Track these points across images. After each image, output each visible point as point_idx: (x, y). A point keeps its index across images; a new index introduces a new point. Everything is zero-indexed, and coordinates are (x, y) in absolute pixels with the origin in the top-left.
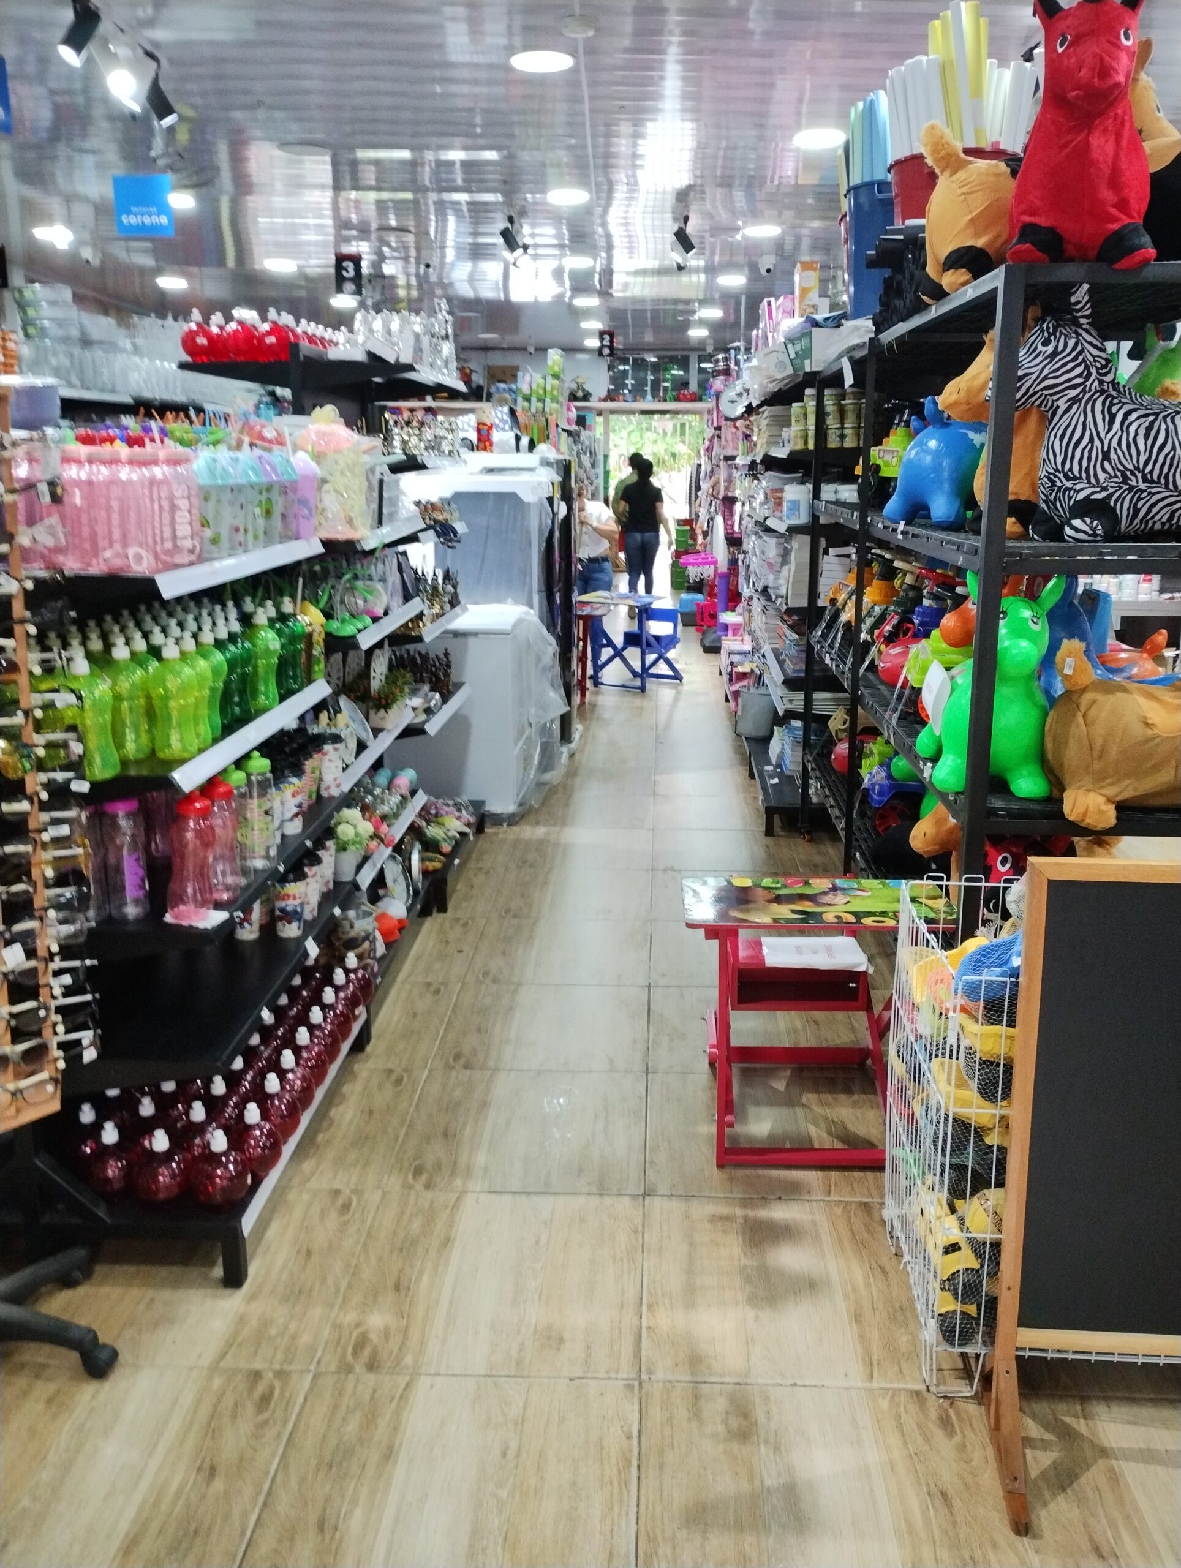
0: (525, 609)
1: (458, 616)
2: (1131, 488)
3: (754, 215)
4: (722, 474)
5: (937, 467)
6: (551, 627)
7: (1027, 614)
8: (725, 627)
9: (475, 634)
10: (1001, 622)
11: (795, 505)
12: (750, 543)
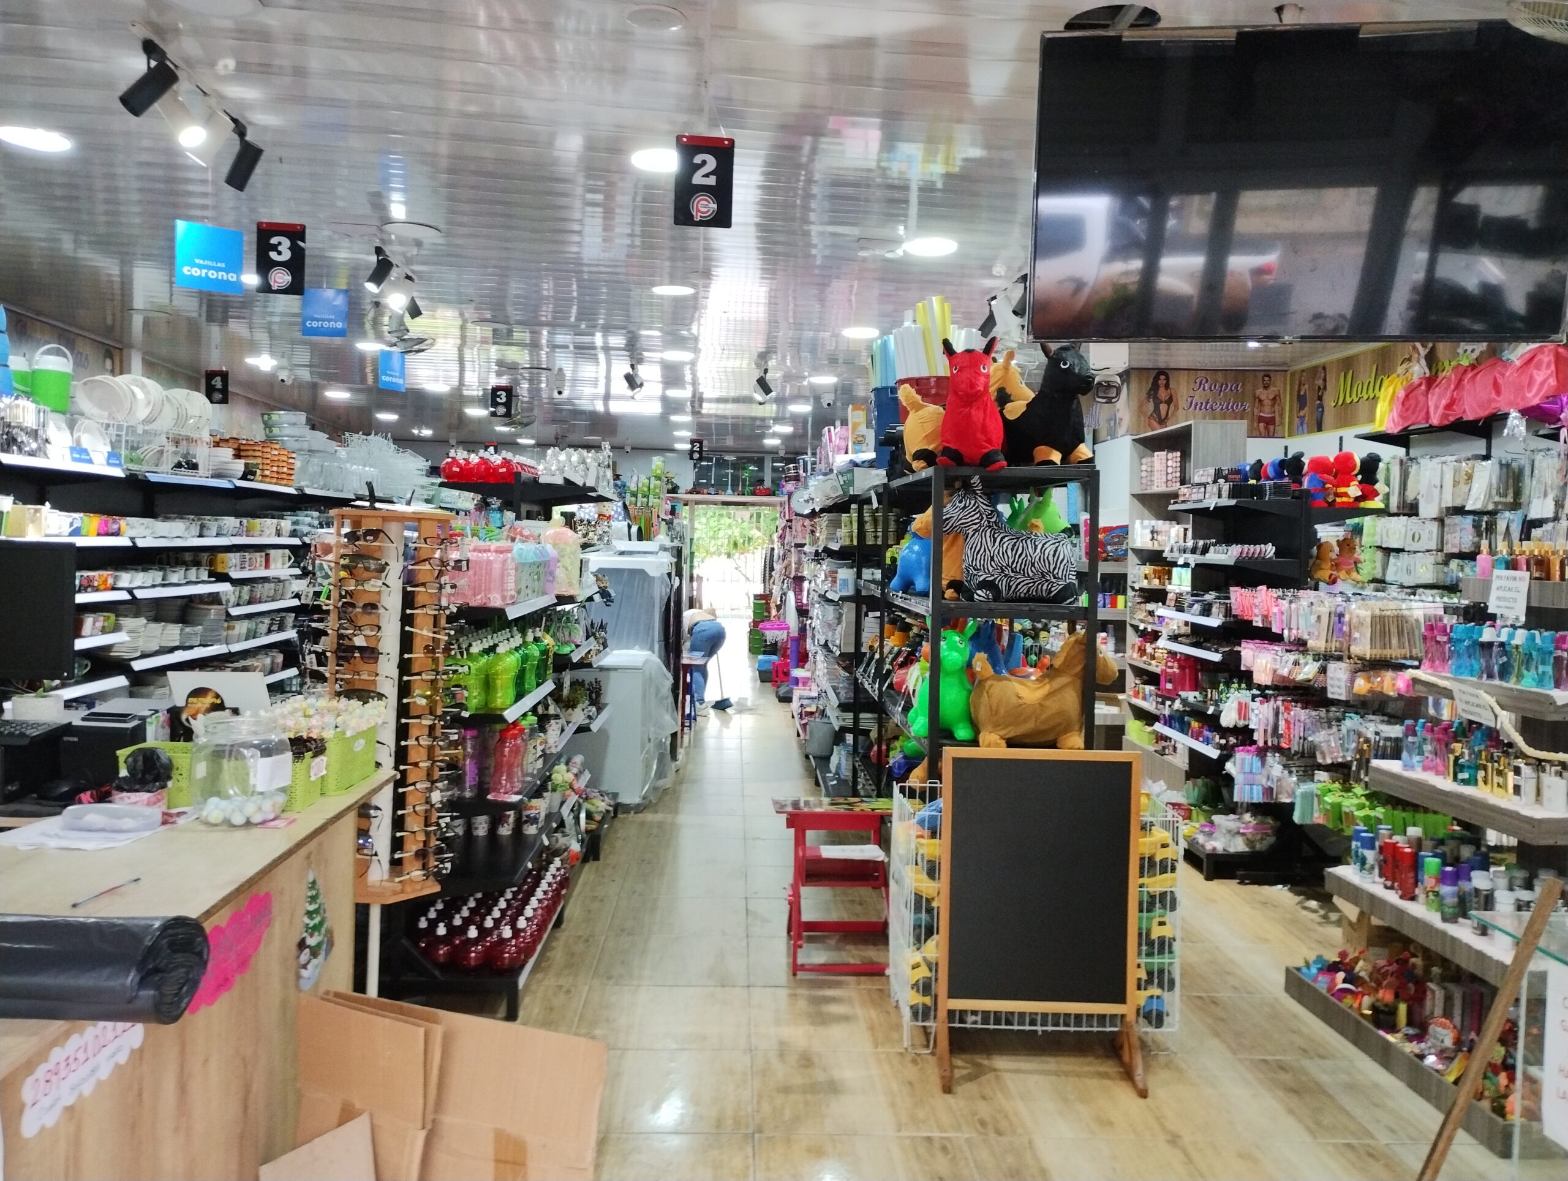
0: (649, 653)
1: (608, 654)
2: (1006, 576)
3: (816, 369)
4: (793, 558)
5: (919, 562)
6: (668, 666)
7: (957, 639)
8: (796, 681)
9: (616, 669)
10: (942, 643)
11: (845, 581)
12: (816, 611)
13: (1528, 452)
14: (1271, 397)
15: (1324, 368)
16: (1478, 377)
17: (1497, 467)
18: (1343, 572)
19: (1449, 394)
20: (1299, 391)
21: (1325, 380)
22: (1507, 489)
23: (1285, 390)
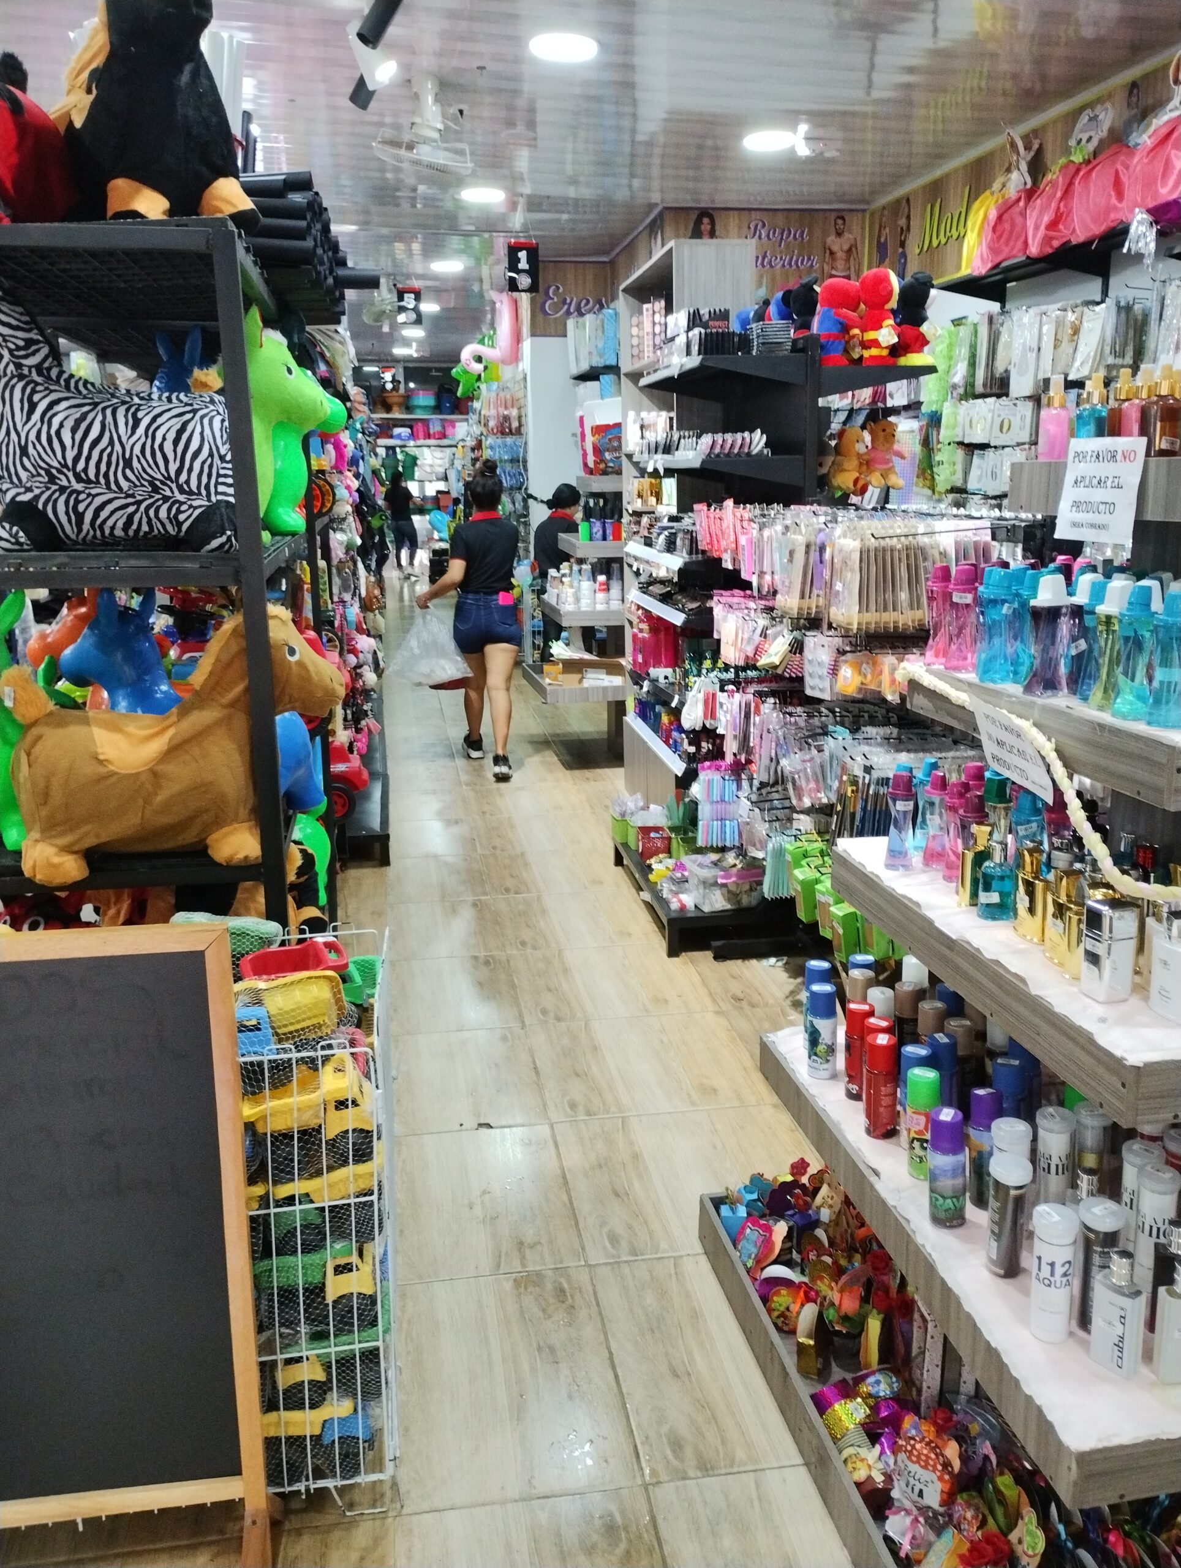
13: (1158, 283)
14: (846, 247)
15: (908, 201)
16: (1094, 174)
17: (1114, 310)
18: (878, 474)
19: (1053, 205)
20: (879, 237)
21: (908, 218)
22: (1125, 344)
23: (863, 237)
